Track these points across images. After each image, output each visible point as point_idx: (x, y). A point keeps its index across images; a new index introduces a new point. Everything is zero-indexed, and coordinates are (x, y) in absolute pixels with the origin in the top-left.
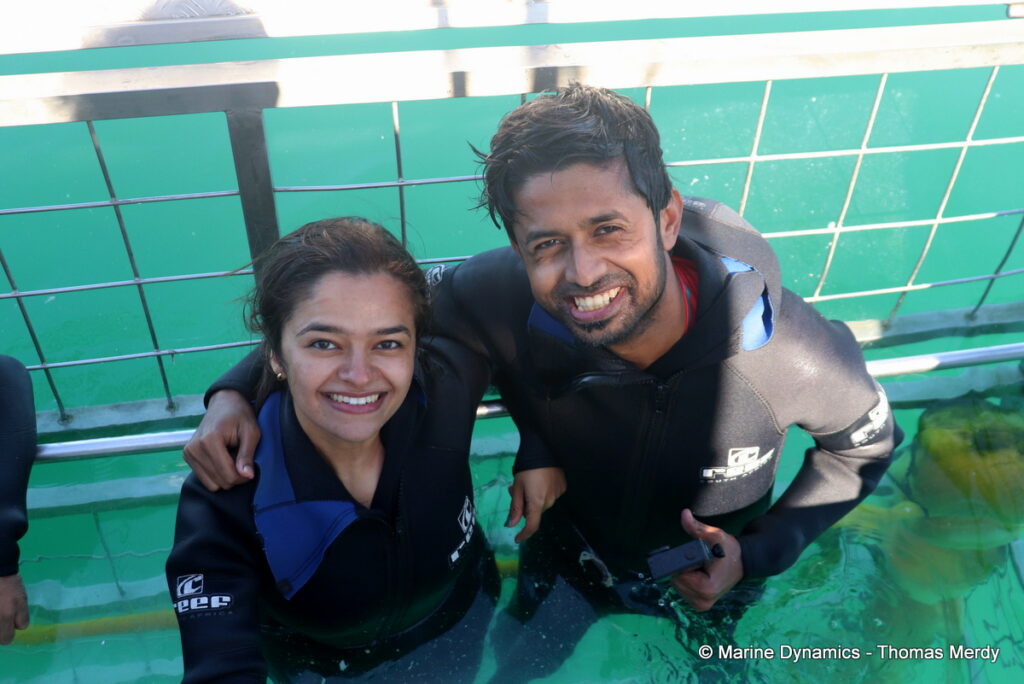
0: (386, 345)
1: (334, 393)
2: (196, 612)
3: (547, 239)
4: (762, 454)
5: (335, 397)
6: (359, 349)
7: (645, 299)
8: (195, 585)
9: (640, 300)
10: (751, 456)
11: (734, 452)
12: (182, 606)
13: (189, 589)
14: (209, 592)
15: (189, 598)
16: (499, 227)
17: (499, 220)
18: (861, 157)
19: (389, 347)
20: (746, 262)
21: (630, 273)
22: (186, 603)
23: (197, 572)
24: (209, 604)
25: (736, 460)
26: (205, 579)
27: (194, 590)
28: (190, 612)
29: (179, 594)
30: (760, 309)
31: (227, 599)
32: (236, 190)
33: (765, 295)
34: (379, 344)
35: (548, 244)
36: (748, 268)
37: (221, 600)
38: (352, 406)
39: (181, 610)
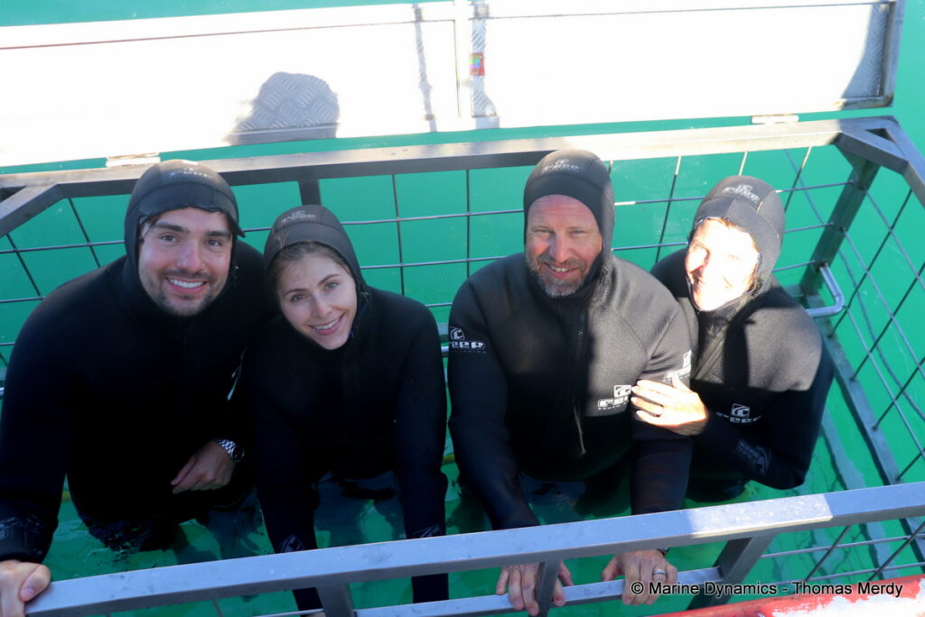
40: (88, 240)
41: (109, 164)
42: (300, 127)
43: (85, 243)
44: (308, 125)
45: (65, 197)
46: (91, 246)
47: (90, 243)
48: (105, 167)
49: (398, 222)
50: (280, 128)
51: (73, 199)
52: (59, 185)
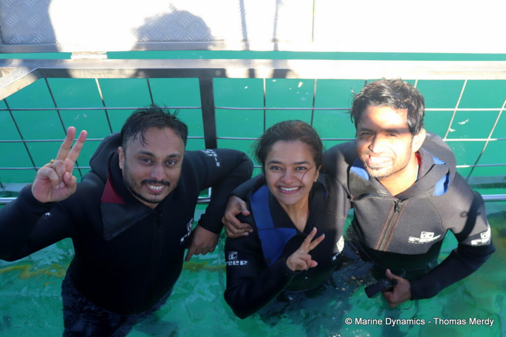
0: (301, 168)
1: (281, 186)
2: (235, 266)
3: (368, 132)
4: (434, 236)
5: (283, 188)
6: (289, 170)
7: (398, 165)
8: (234, 256)
9: (396, 165)
10: (430, 236)
11: (424, 233)
12: (230, 263)
13: (232, 258)
14: (239, 259)
15: (232, 260)
16: (353, 122)
17: (353, 120)
18: (455, 112)
19: (302, 169)
20: (443, 161)
21: (395, 154)
22: (231, 262)
23: (235, 250)
24: (239, 263)
25: (424, 236)
26: (238, 253)
27: (234, 258)
28: (233, 266)
29: (229, 259)
30: (444, 180)
31: (246, 262)
32: (200, 106)
33: (448, 174)
34: (298, 167)
35: (368, 134)
36: (443, 163)
37: (244, 262)
38: (287, 191)
39: (229, 264)
40: (56, 106)
41: (73, 57)
42: (203, 41)
43: (54, 108)
44: (209, 40)
45: (42, 77)
46: (58, 111)
47: (57, 109)
48: (70, 59)
49: (265, 110)
50: (189, 41)
51: (48, 79)
52: (38, 69)
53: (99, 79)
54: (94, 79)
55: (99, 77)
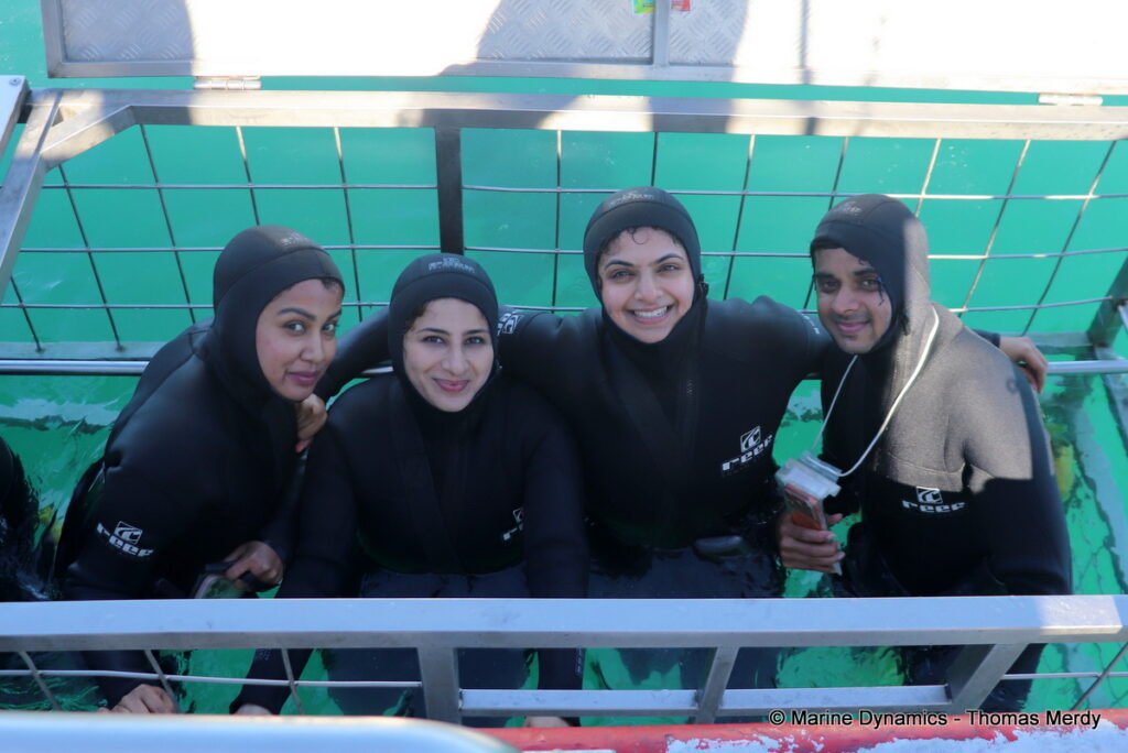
32: (435, 185)
41: (197, 86)
45: (137, 123)
46: (159, 190)
47: (160, 185)
52: (132, 107)
53: (243, 128)
54: (234, 128)
55: (244, 124)
